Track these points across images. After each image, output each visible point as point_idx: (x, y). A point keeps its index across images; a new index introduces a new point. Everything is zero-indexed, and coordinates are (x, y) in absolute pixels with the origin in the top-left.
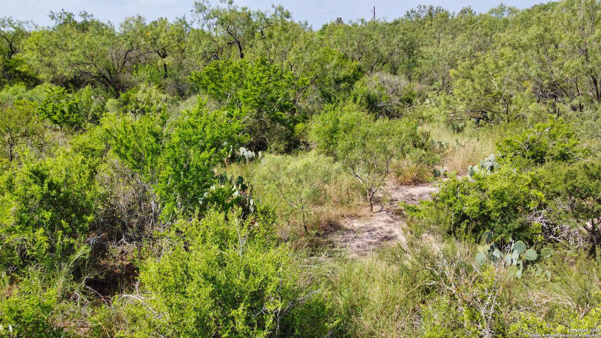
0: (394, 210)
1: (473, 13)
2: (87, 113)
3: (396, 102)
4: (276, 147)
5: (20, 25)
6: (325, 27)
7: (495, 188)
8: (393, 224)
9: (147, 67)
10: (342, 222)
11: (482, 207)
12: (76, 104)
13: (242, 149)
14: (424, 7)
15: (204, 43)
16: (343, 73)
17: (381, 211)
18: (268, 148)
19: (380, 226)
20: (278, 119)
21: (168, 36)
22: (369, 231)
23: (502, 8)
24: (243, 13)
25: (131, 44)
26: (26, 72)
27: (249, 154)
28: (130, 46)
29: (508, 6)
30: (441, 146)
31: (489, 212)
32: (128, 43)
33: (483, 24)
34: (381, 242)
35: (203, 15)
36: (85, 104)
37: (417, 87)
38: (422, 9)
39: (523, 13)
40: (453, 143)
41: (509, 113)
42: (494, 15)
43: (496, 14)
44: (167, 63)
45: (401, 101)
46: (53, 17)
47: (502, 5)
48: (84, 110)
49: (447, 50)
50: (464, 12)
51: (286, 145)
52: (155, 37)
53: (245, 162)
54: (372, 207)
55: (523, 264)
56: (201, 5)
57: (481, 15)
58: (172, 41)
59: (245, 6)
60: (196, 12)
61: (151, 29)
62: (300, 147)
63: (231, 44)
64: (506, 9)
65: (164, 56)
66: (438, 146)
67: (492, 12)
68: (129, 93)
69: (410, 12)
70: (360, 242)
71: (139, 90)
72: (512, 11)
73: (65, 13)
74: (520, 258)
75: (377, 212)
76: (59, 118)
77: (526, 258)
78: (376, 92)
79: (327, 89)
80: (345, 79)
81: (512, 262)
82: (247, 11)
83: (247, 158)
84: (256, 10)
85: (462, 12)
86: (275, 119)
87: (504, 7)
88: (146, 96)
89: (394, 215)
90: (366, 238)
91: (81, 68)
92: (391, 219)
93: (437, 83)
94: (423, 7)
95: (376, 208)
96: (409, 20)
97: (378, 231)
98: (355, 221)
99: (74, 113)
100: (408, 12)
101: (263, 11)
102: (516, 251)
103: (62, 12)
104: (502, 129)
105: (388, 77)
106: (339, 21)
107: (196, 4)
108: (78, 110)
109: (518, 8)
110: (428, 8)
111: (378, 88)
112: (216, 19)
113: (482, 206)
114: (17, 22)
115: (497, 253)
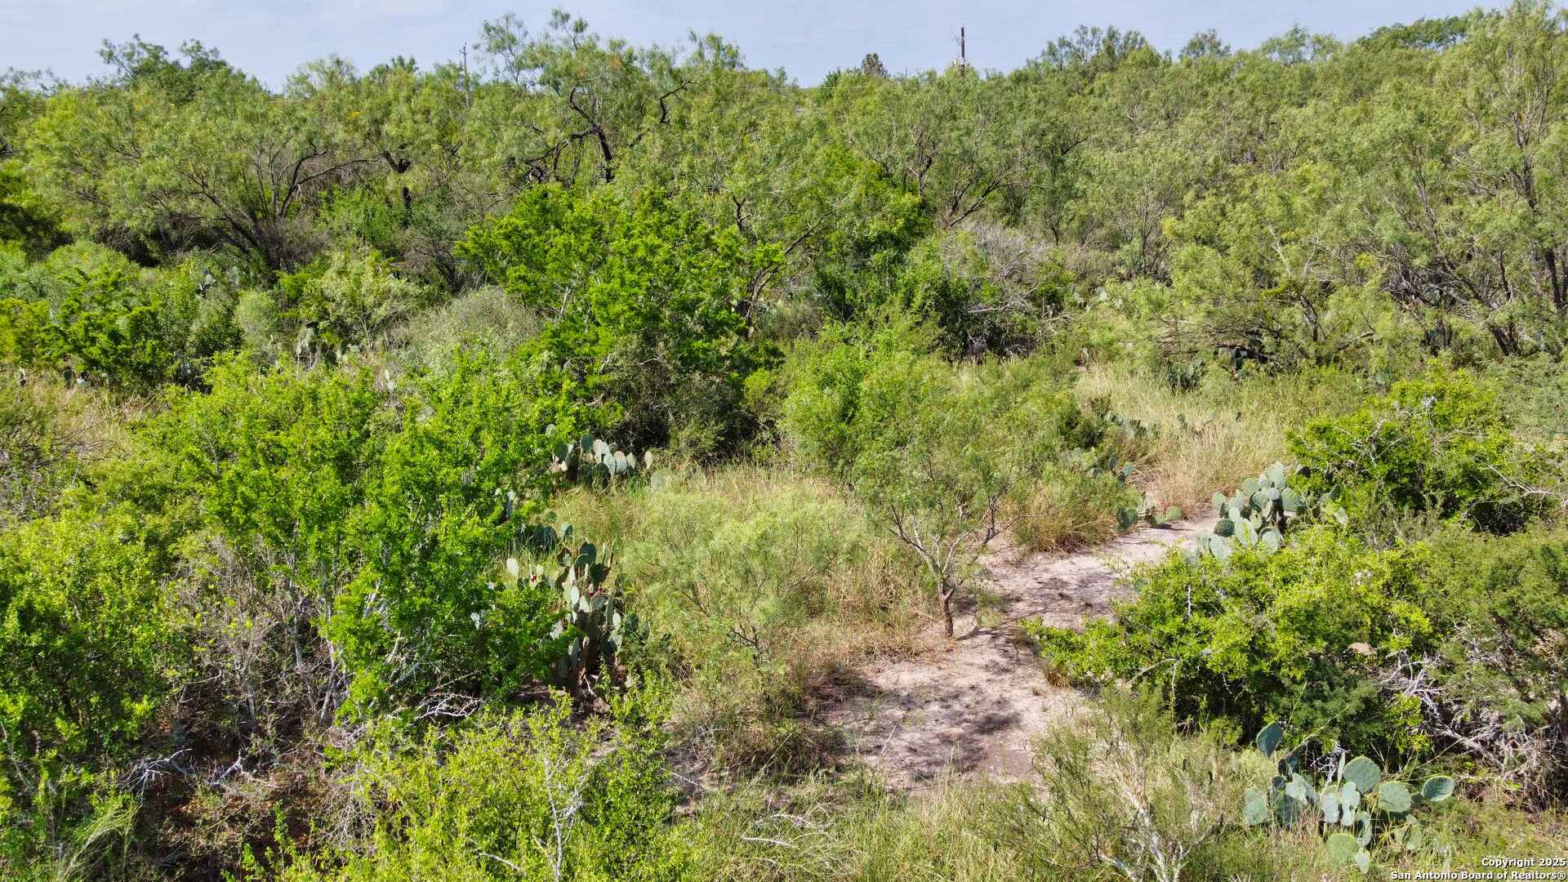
0: (1013, 632)
1: (1222, 48)
2: (184, 337)
3: (1018, 302)
4: (693, 437)
5: (17, 81)
6: (834, 79)
7: (1293, 601)
8: (1008, 676)
9: (357, 196)
10: (867, 671)
11: (1258, 653)
12: (154, 315)
13: (600, 446)
14: (1094, 32)
15: (507, 135)
16: (874, 226)
17: (975, 634)
18: (672, 441)
19: (974, 683)
20: (697, 359)
21: (414, 113)
22: (943, 700)
23: (1297, 38)
24: (612, 58)
25: (310, 141)
26: (33, 209)
27: (621, 460)
28: (307, 146)
29: (1312, 34)
30: (1141, 431)
31: (1276, 666)
32: (302, 137)
33: (1247, 83)
34: (976, 736)
35: (507, 56)
36: (176, 313)
37: (1072, 254)
38: (1089, 36)
39: (1352, 52)
40: (1169, 424)
41: (1321, 338)
42: (1276, 56)
43: (1281, 53)
44: (410, 187)
45: (1032, 298)
46: (110, 57)
47: (1296, 31)
48: (175, 328)
49: (1154, 160)
50: (1196, 46)
51: (720, 433)
52: (379, 115)
53: (605, 484)
54: (950, 621)
55: (1373, 823)
56: (502, 31)
57: (1241, 55)
58: (423, 128)
59: (617, 38)
60: (489, 50)
61: (370, 94)
62: (758, 437)
63: (580, 137)
64: (1307, 41)
65: (402, 167)
66: (1131, 433)
67: (1269, 48)
68: (302, 274)
69: (1056, 43)
70: (918, 735)
71: (329, 267)
72: (1324, 45)
73: (143, 46)
74: (1364, 806)
75: (964, 638)
76: (104, 352)
77: (1381, 805)
78: (966, 275)
79: (832, 269)
80: (882, 240)
81: (1341, 814)
82: (625, 49)
83: (612, 472)
84: (648, 47)
85: (1193, 45)
86: (690, 362)
87: (1303, 37)
88: (345, 285)
89: (1011, 649)
90: (933, 722)
91: (173, 205)
92: (1003, 661)
93: (1126, 247)
94: (1090, 34)
95: (963, 624)
96: (1054, 65)
97: (967, 700)
98: (904, 665)
99: (147, 336)
100: (1051, 46)
101: (667, 51)
102: (1351, 785)
103: (135, 42)
104: (1303, 388)
105: (997, 233)
106: (872, 62)
107: (488, 29)
108: (157, 327)
109: (1338, 39)
110: (1104, 35)
111: (970, 264)
112: (539, 73)
113: (1256, 650)
114: (11, 74)
115: (1298, 788)
